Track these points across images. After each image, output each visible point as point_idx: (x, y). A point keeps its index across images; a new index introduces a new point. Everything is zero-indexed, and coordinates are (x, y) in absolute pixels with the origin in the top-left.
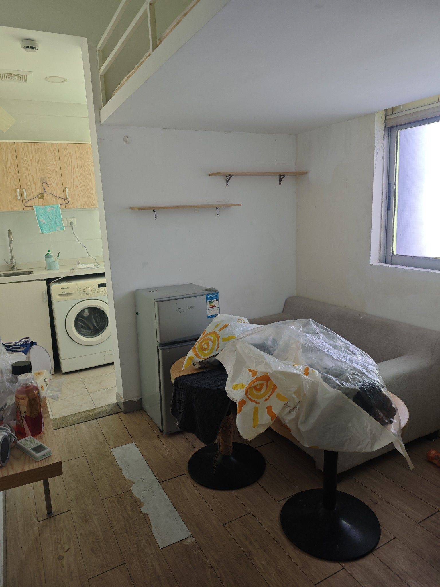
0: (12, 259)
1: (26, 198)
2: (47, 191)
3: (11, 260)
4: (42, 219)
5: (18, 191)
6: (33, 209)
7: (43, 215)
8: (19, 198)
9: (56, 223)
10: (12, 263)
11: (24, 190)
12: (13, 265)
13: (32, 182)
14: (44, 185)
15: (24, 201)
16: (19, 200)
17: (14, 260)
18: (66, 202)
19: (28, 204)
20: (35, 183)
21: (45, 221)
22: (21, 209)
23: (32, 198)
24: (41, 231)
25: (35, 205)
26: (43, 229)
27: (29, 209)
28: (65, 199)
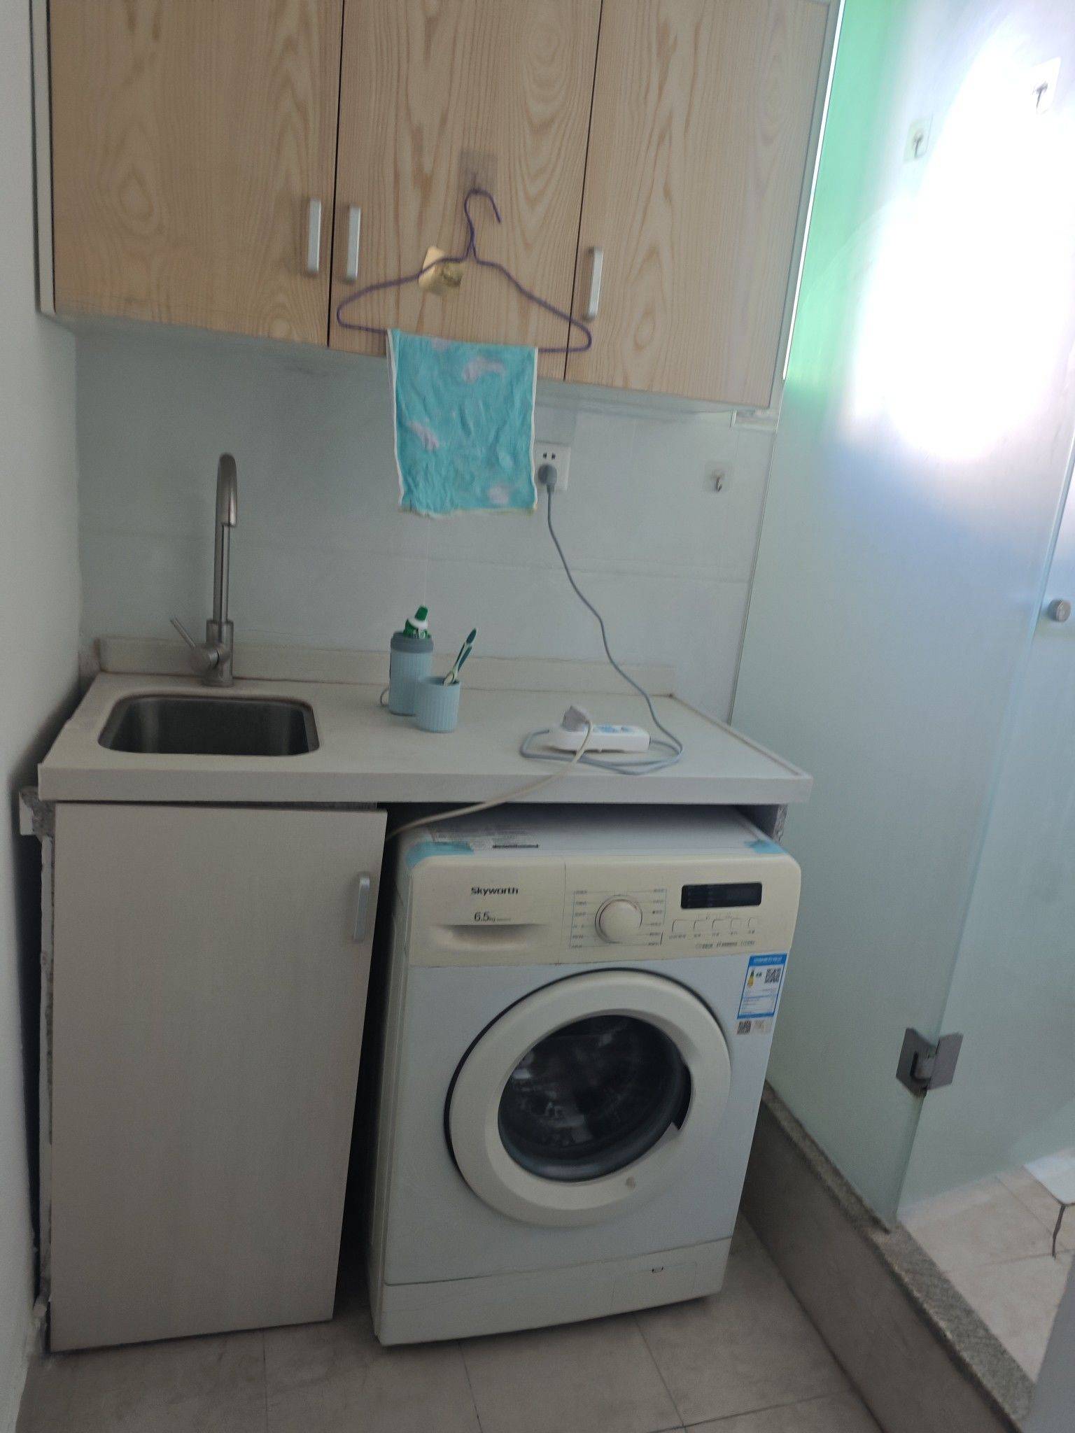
0: (217, 621)
1: (353, 268)
2: (484, 252)
3: (210, 622)
4: (427, 420)
5: (317, 214)
6: (383, 352)
7: (431, 400)
8: (314, 258)
9: (492, 461)
10: (214, 640)
11: (355, 218)
12: (213, 656)
13: (407, 167)
14: (476, 208)
15: (340, 291)
16: (311, 275)
17: (225, 628)
18: (578, 338)
19: (360, 313)
20: (425, 183)
21: (435, 438)
22: (316, 335)
23: (392, 275)
24: (402, 491)
25: (397, 324)
26: (416, 486)
27: (359, 342)
28: (577, 318)
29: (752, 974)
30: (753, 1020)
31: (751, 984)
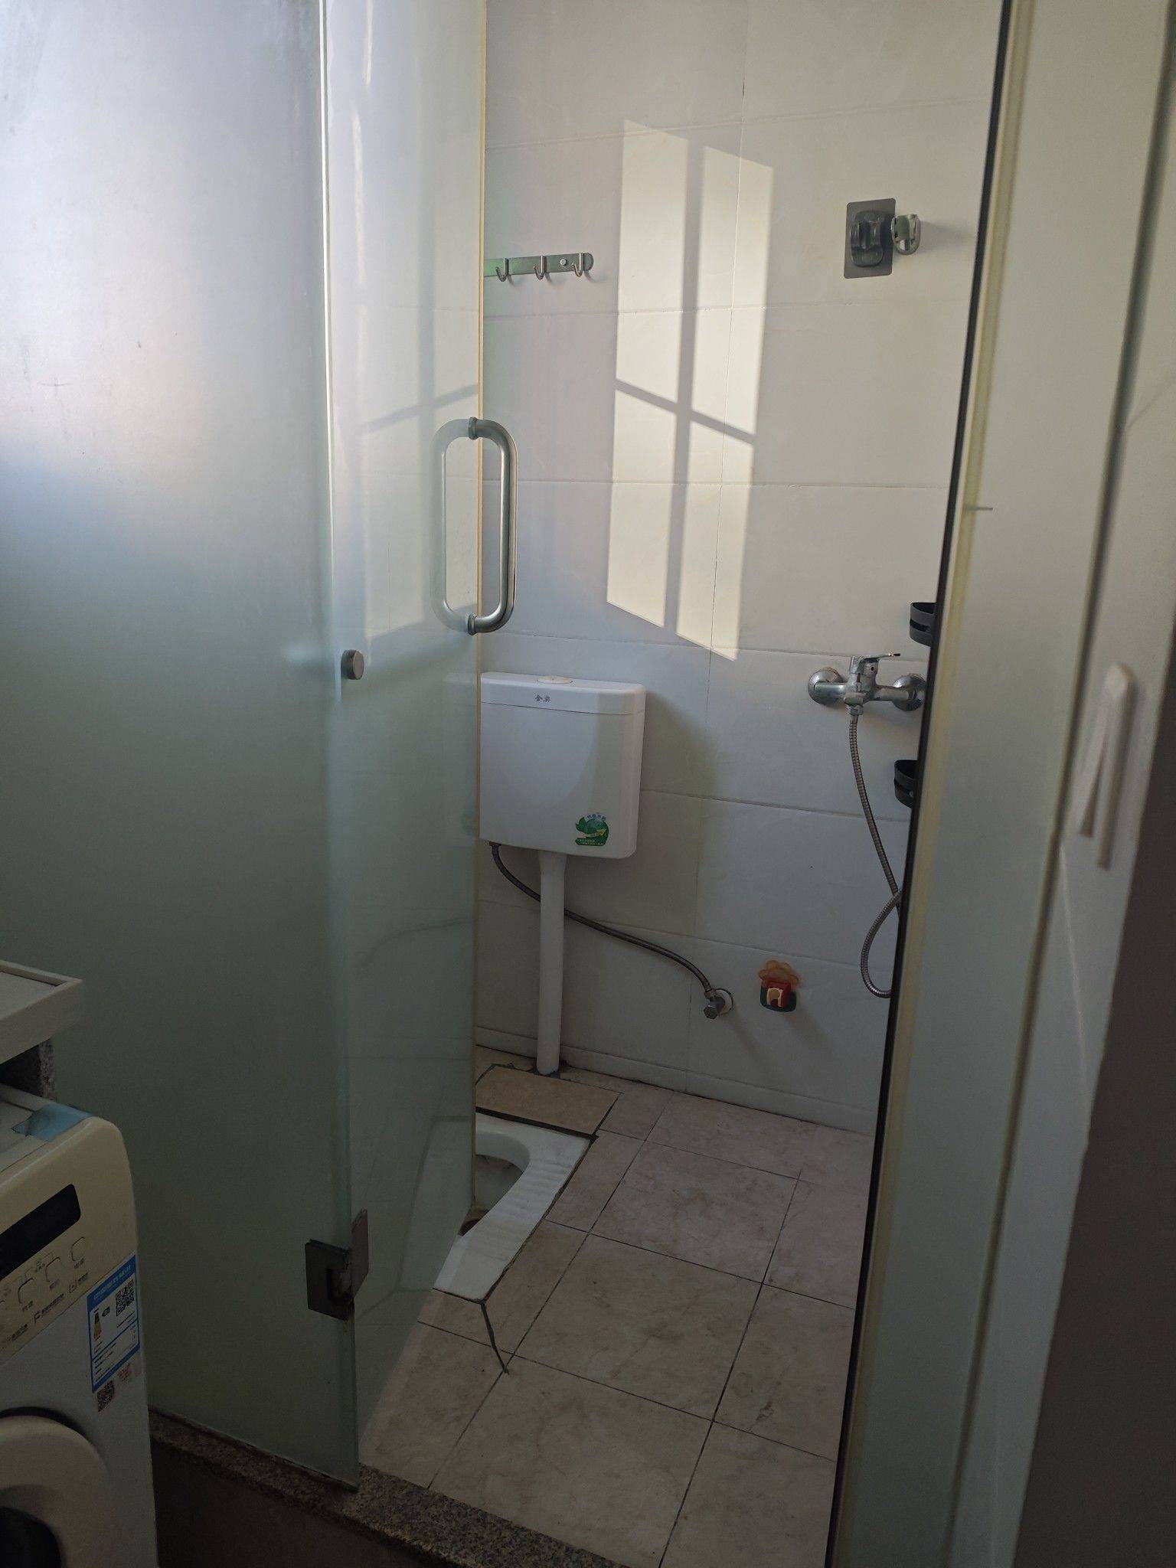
29: (97, 1317)
30: (115, 1377)
31: (98, 1332)
